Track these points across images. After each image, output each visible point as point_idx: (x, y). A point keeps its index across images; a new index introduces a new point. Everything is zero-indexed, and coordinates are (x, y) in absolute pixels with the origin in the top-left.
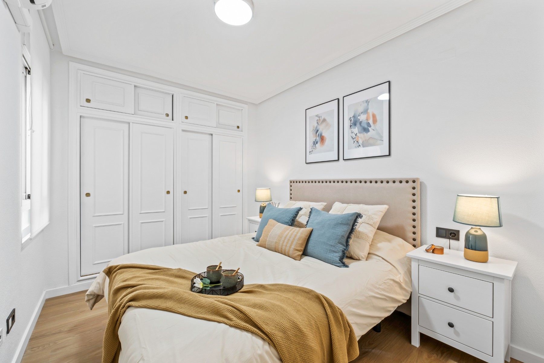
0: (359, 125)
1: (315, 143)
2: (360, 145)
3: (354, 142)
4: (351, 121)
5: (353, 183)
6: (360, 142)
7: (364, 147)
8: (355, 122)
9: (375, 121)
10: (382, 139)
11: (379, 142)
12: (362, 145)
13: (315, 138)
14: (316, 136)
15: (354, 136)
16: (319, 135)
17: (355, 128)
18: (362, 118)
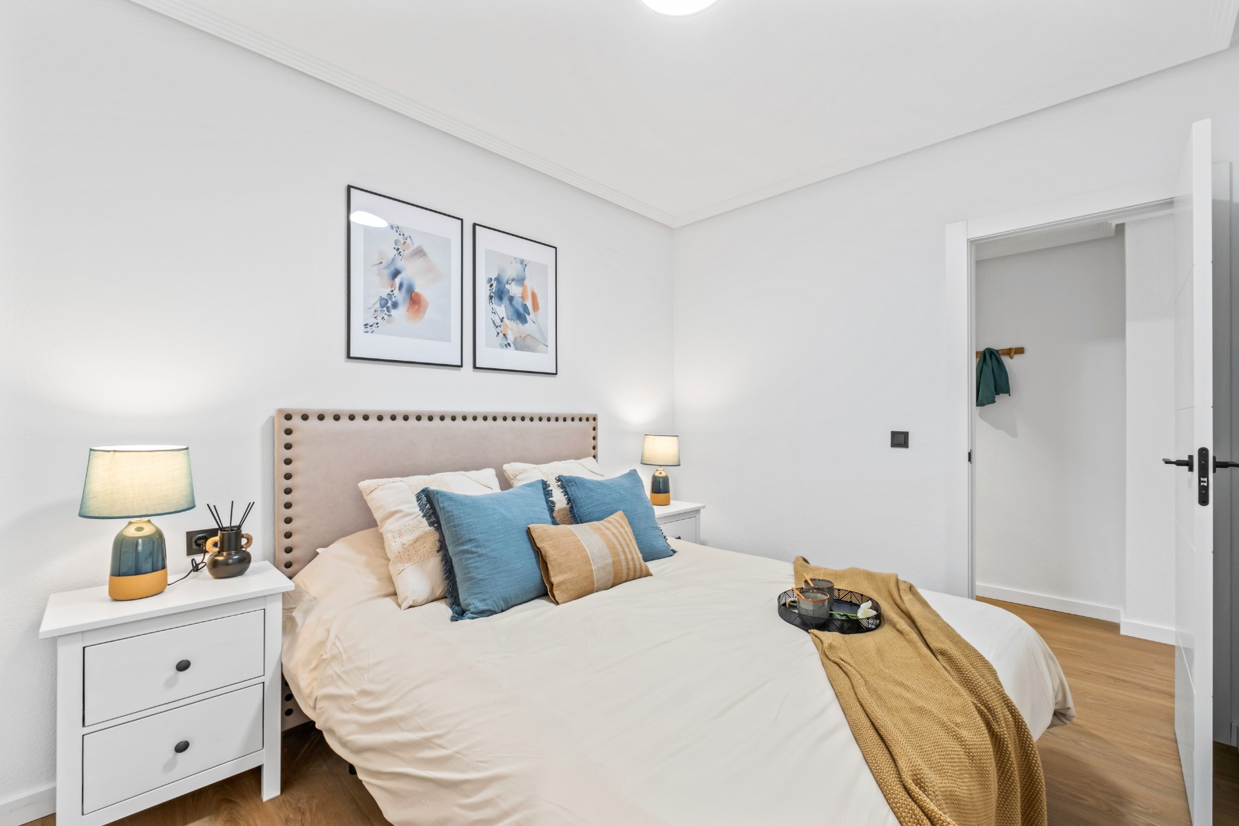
0: (508, 302)
1: (389, 304)
2: (509, 344)
3: (498, 333)
4: (491, 286)
5: (490, 421)
6: (511, 338)
7: (517, 349)
8: (500, 294)
9: (536, 306)
10: (546, 344)
11: (541, 347)
12: (514, 344)
13: (388, 290)
14: (392, 285)
15: (498, 322)
16: (405, 286)
17: (500, 306)
18: (514, 290)
